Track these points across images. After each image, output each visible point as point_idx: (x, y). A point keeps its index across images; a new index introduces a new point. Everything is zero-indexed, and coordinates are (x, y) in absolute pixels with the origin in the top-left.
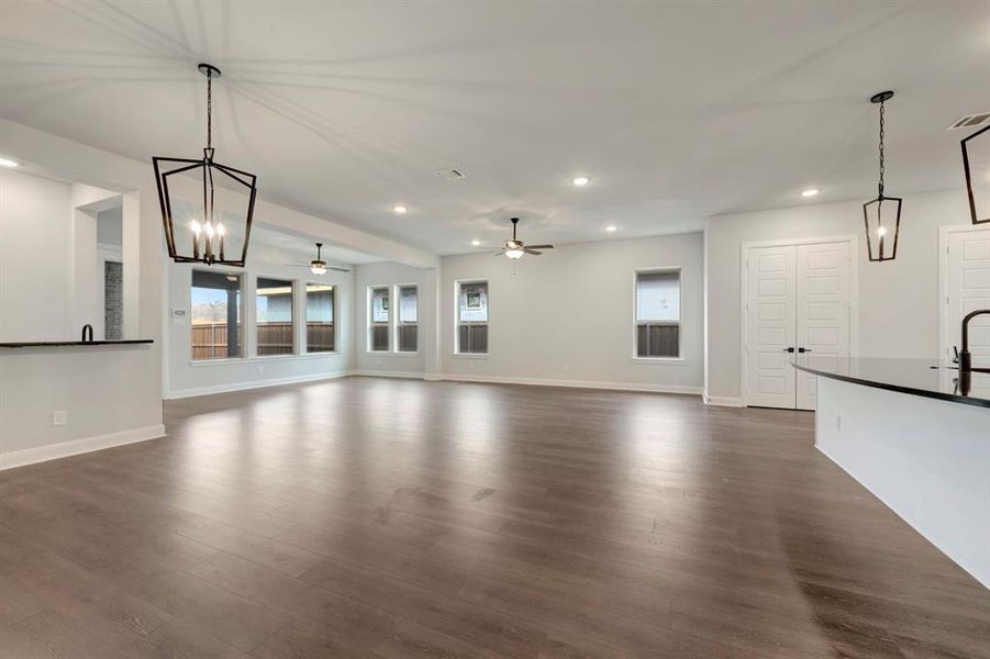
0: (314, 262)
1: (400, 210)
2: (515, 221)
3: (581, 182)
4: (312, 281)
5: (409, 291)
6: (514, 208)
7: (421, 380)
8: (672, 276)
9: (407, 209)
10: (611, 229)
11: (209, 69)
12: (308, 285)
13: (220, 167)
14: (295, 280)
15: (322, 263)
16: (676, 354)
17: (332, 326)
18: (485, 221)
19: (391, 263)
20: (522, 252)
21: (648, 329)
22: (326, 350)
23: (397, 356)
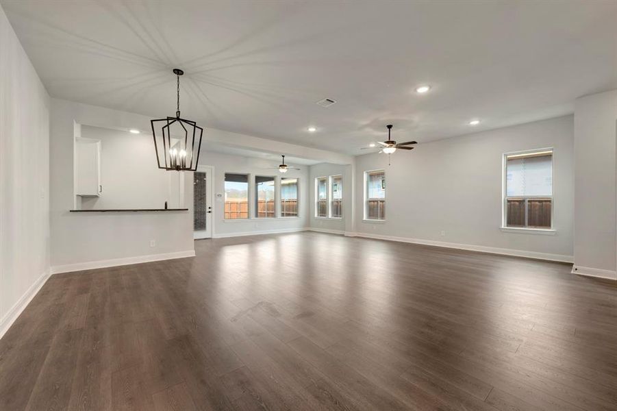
0: (280, 166)
1: (312, 130)
2: (390, 127)
3: (423, 90)
4: (284, 177)
5: (337, 179)
6: (386, 118)
7: (343, 236)
8: (548, 157)
9: (316, 128)
10: (475, 123)
11: (178, 72)
12: (282, 179)
13: (185, 121)
14: (275, 176)
15: (286, 166)
16: (548, 224)
17: (297, 201)
18: (368, 130)
19: (325, 163)
20: (395, 149)
21: (527, 204)
22: (293, 215)
23: (331, 220)
